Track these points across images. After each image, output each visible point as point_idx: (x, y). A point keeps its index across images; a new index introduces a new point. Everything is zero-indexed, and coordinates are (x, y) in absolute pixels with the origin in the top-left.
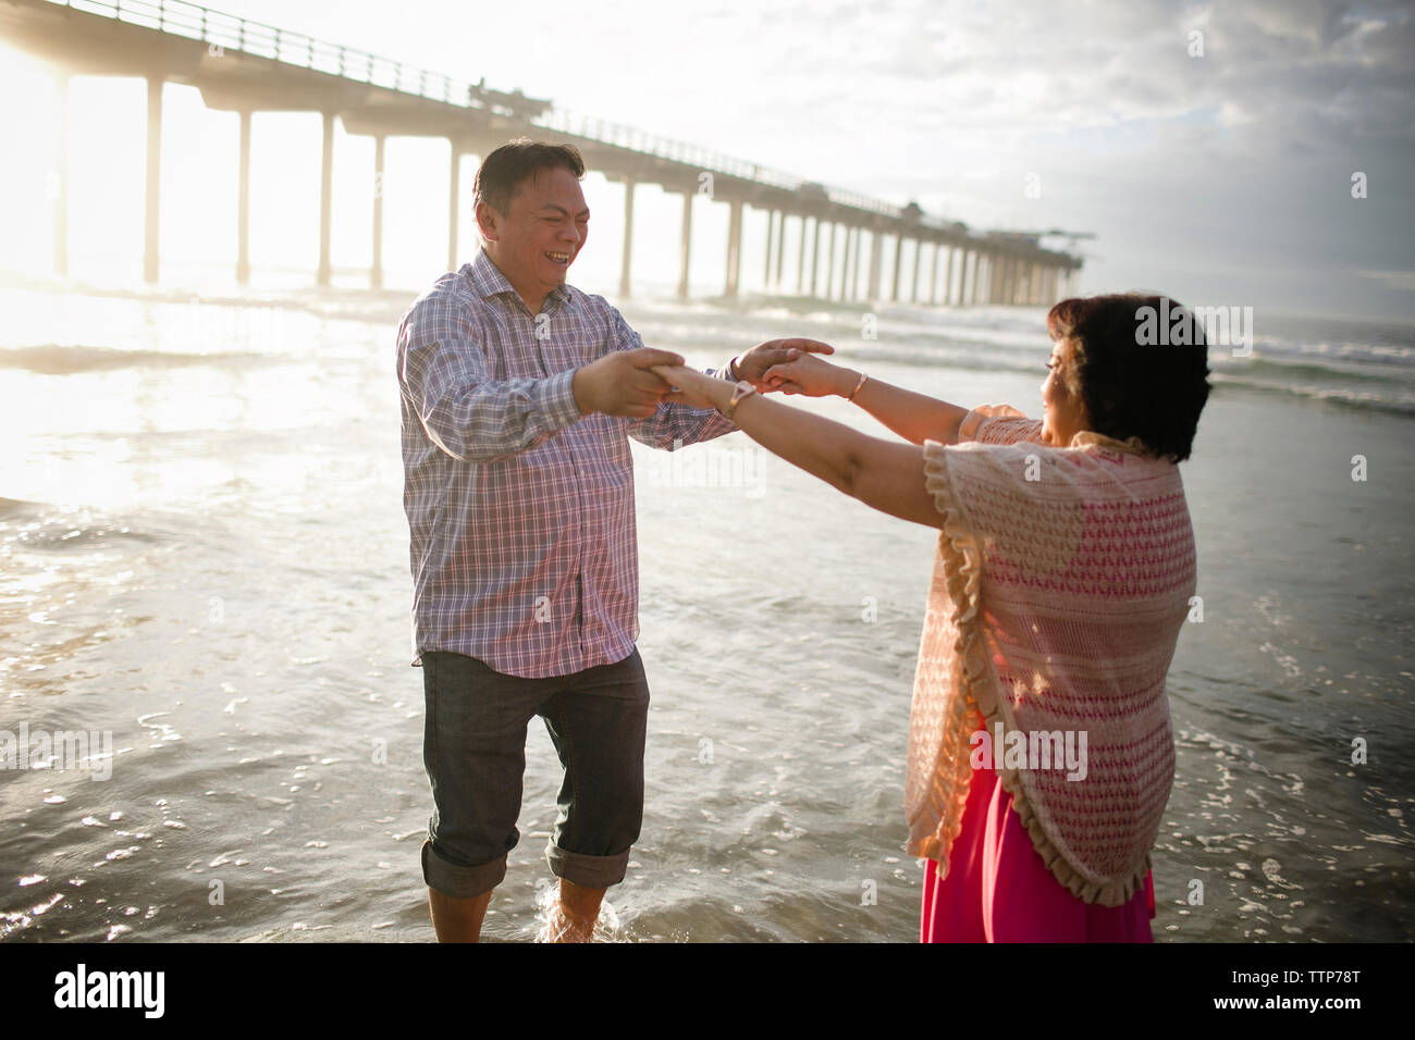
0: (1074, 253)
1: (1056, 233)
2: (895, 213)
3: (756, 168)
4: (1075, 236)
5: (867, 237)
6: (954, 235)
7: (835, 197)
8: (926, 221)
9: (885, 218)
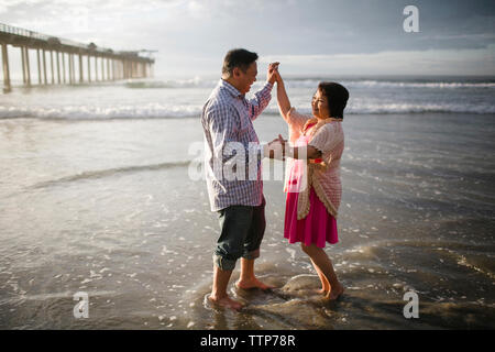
0: (151, 57)
1: (144, 51)
2: (86, 47)
3: (31, 32)
4: (151, 51)
5: (76, 57)
6: (108, 54)
7: (62, 42)
8: (98, 49)
9: (83, 49)
